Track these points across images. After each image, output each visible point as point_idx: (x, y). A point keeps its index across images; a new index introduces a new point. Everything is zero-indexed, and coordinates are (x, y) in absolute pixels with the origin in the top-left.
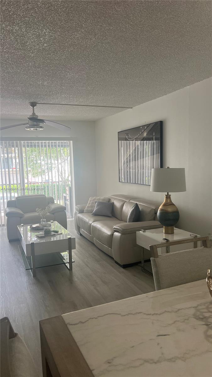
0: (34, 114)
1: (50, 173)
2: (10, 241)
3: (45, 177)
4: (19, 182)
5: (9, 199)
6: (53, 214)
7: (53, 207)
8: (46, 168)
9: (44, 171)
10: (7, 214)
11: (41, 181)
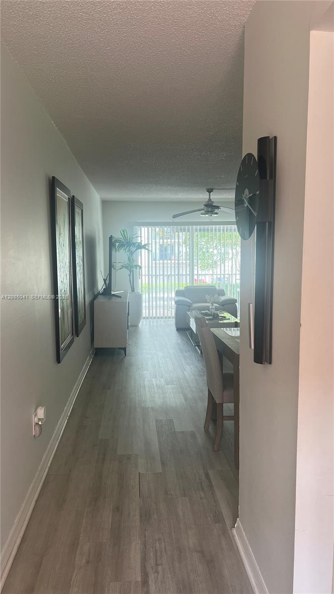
0: (210, 199)
1: (223, 265)
2: (178, 330)
3: (216, 271)
4: (188, 273)
5: (176, 289)
6: (223, 306)
7: (223, 298)
8: (218, 259)
9: (216, 262)
10: (176, 302)
11: (212, 273)
